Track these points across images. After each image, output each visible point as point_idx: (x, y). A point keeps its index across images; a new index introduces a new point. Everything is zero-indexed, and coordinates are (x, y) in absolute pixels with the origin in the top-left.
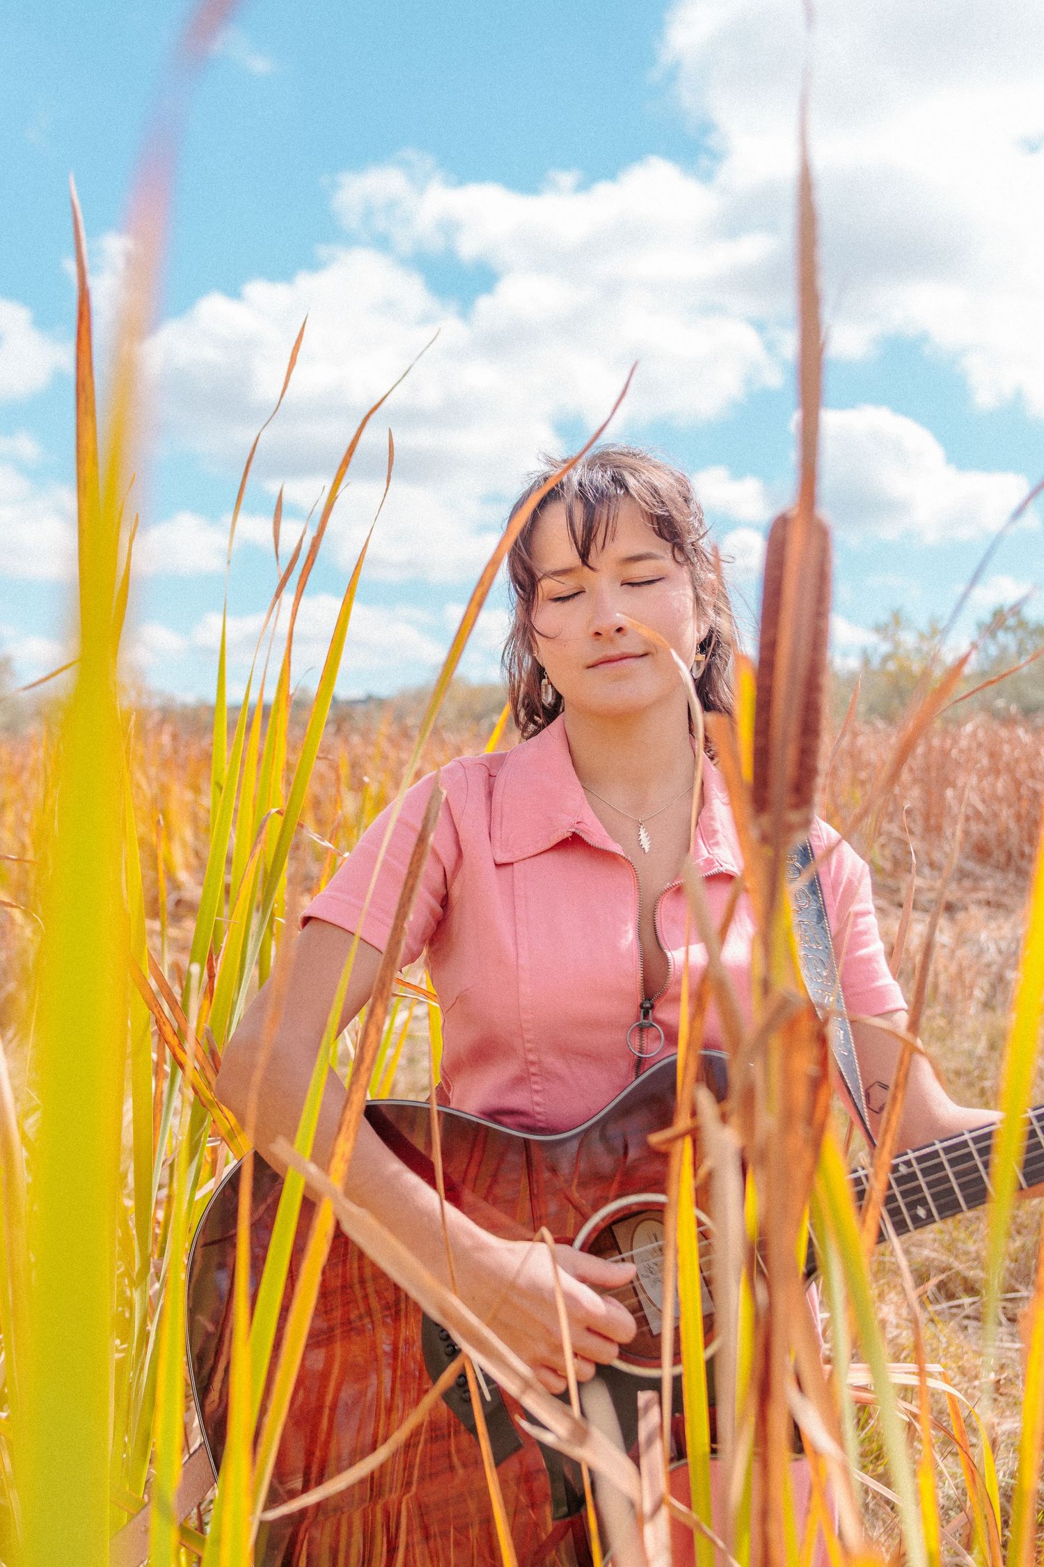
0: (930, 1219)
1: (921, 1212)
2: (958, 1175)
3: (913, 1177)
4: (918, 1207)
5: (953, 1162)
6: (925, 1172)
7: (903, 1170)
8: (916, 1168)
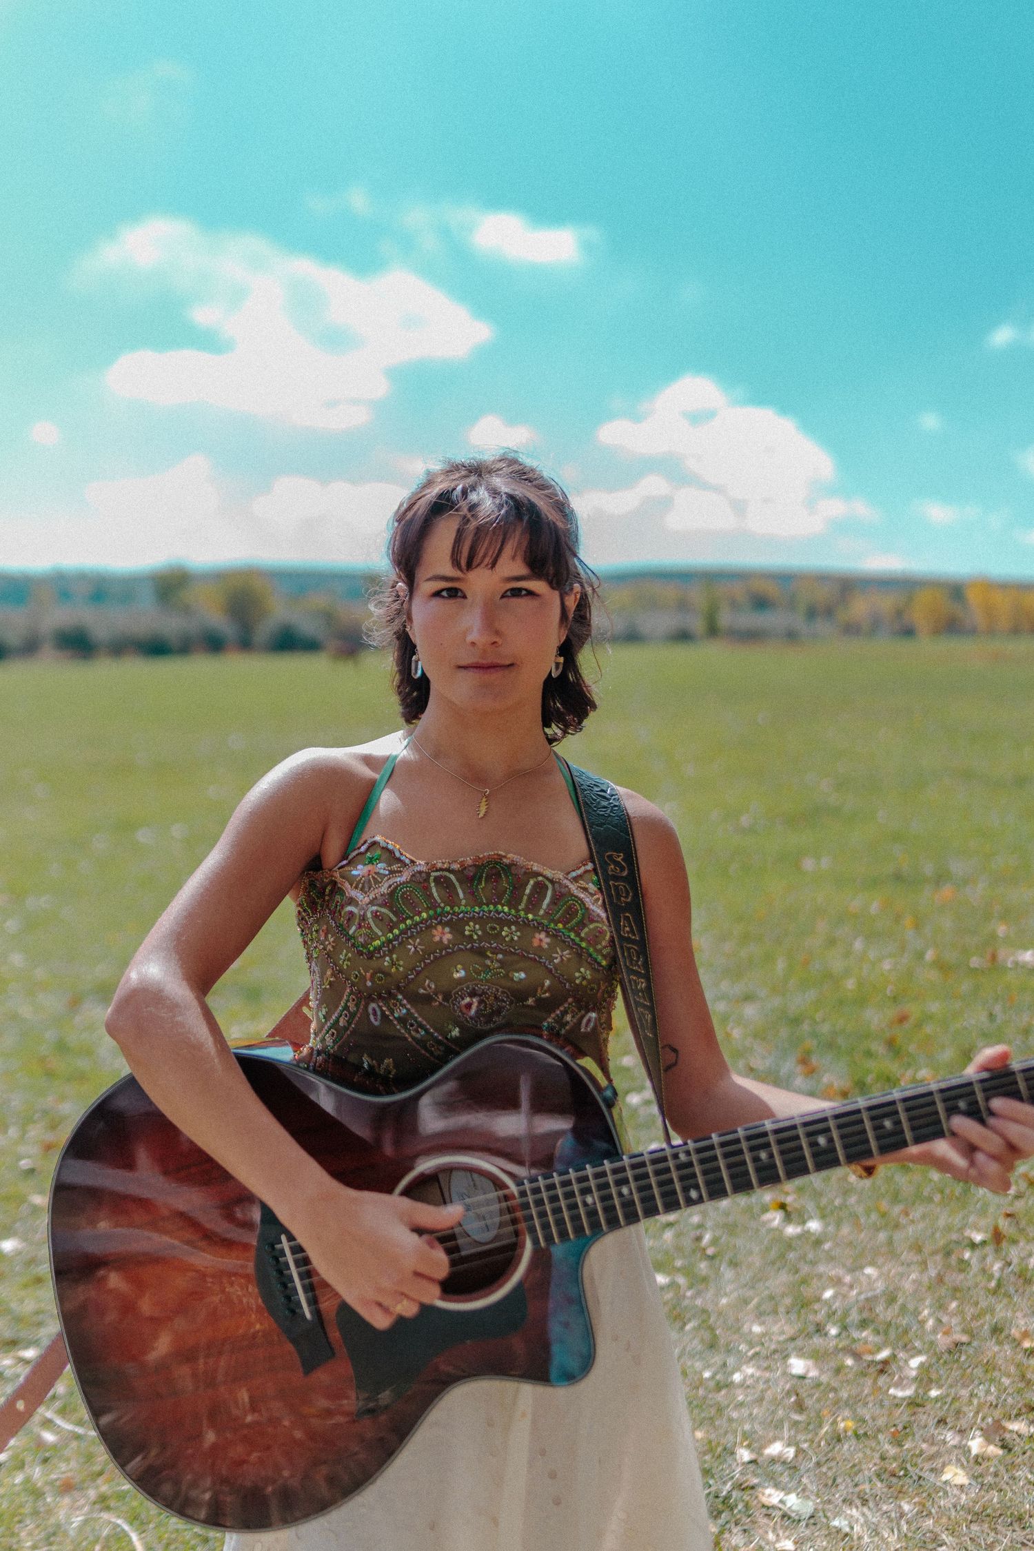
0: (700, 1200)
1: (694, 1194)
2: (729, 1167)
3: (690, 1164)
4: (692, 1190)
5: (726, 1156)
6: (702, 1162)
7: (683, 1157)
8: (694, 1158)
